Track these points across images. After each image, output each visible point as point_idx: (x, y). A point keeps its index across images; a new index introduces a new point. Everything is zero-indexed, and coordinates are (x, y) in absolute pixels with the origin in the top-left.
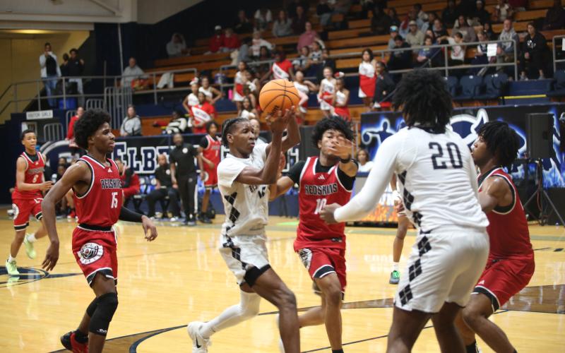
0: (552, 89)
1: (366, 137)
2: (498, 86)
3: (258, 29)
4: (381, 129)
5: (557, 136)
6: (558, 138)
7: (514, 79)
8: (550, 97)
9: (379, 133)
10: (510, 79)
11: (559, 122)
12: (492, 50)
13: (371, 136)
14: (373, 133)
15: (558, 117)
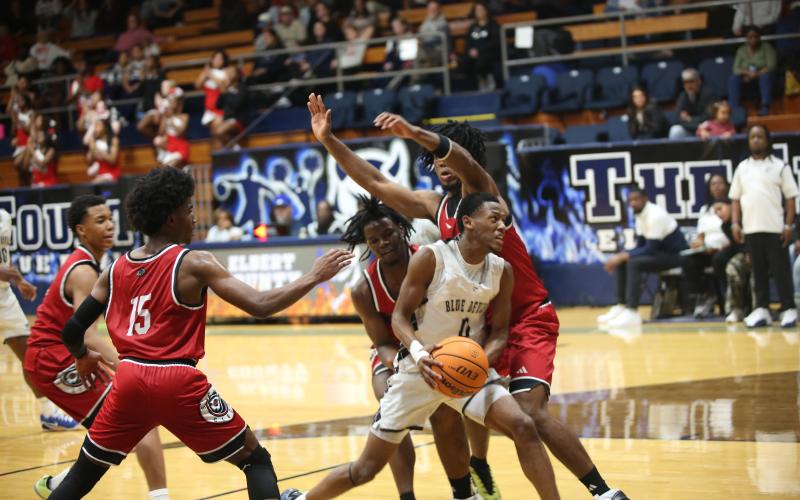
0: (503, 105)
1: (221, 189)
2: (420, 103)
3: (44, 27)
4: (243, 175)
5: (514, 176)
6: (518, 180)
7: (443, 91)
8: (501, 119)
9: (242, 182)
10: (438, 93)
11: (518, 157)
12: (409, 49)
13: (228, 186)
14: (231, 182)
15: (515, 147)
